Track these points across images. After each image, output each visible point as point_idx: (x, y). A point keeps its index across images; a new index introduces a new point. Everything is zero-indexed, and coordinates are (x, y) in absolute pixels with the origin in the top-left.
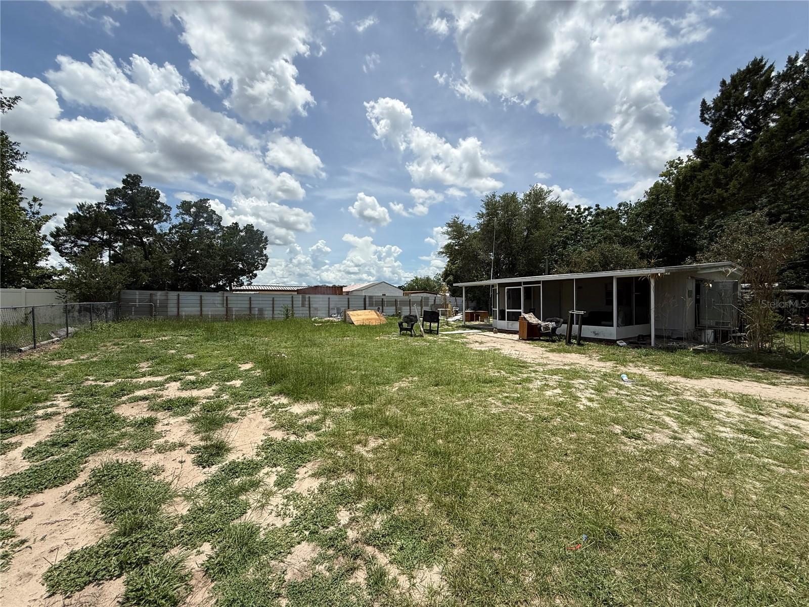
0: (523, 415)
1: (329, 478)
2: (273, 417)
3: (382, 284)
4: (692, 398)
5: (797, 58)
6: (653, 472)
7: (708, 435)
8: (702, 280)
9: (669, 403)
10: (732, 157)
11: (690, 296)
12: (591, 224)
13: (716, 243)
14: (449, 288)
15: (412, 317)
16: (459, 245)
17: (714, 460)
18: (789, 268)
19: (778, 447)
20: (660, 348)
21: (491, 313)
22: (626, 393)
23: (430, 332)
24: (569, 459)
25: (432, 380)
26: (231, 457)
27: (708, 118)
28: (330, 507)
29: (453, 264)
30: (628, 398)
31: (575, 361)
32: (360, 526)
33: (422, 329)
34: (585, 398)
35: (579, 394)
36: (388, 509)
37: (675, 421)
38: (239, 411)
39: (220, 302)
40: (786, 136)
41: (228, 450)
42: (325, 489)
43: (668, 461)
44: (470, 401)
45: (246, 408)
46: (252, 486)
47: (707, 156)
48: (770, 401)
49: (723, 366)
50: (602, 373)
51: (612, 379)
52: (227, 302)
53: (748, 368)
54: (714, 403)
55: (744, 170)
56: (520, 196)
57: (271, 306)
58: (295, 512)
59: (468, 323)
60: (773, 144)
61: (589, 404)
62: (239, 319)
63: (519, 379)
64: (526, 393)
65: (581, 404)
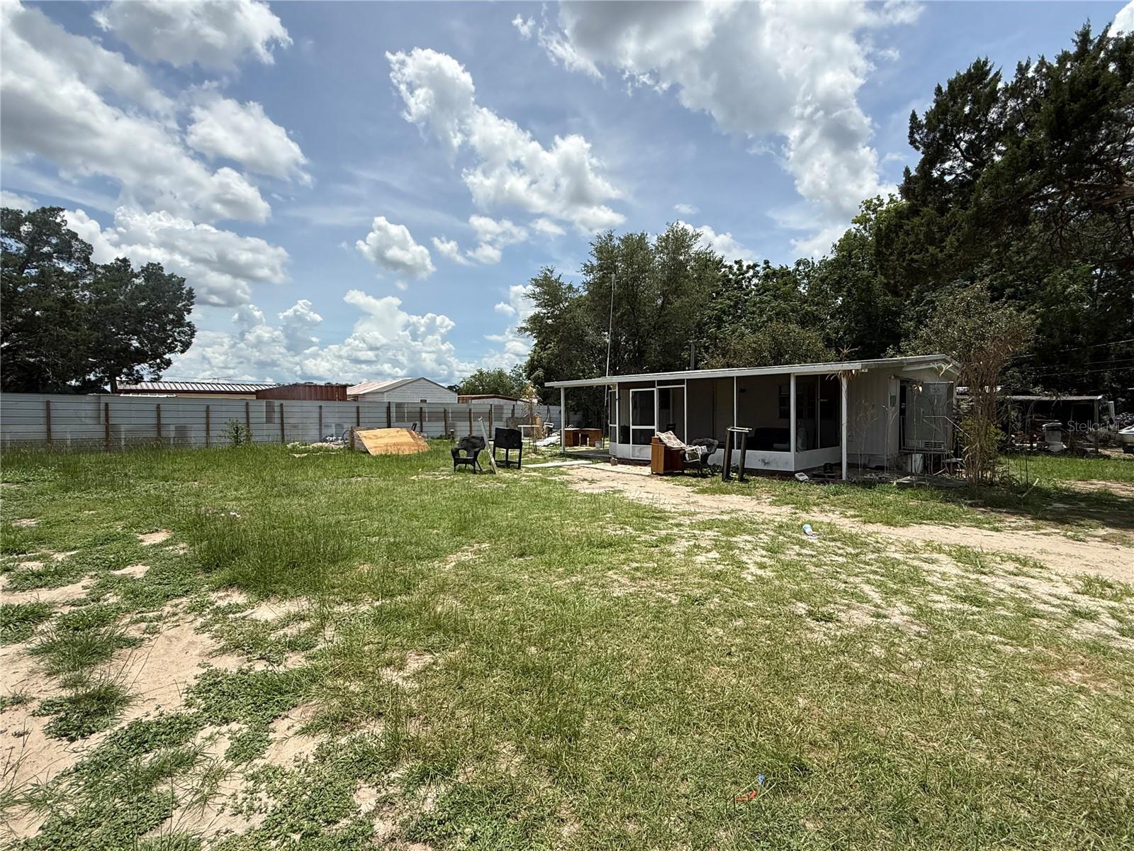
0: (663, 596)
1: (335, 734)
2: (216, 631)
3: (421, 381)
4: (897, 556)
5: (1028, 66)
6: (851, 669)
7: (920, 608)
8: (908, 381)
9: (867, 564)
10: (948, 201)
11: (893, 405)
12: (758, 291)
13: (926, 326)
14: (538, 390)
15: (474, 440)
16: (554, 317)
17: (929, 643)
18: (1014, 365)
19: (1005, 617)
20: (854, 482)
21: (606, 432)
22: (811, 553)
23: (506, 464)
24: (735, 660)
25: (515, 547)
26: (130, 715)
27: (919, 139)
28: (339, 785)
29: (543, 349)
30: (814, 560)
31: (738, 507)
32: (397, 811)
33: (493, 460)
34: (755, 565)
35: (745, 558)
36: (447, 774)
37: (876, 590)
38: (144, 625)
39: (90, 414)
40: (1015, 177)
41: (125, 701)
42: (329, 753)
43: (871, 650)
44: (579, 578)
45: (159, 618)
46: (178, 765)
47: (917, 196)
48: (993, 554)
49: (935, 506)
50: (776, 524)
51: (790, 533)
52: (107, 415)
53: (966, 508)
54: (926, 561)
55: (963, 221)
56: (652, 241)
57: (204, 421)
58: (271, 802)
59: (569, 449)
60: (998, 187)
61: (760, 572)
62: (135, 446)
63: (654, 538)
64: (667, 560)
65: (748, 573)
